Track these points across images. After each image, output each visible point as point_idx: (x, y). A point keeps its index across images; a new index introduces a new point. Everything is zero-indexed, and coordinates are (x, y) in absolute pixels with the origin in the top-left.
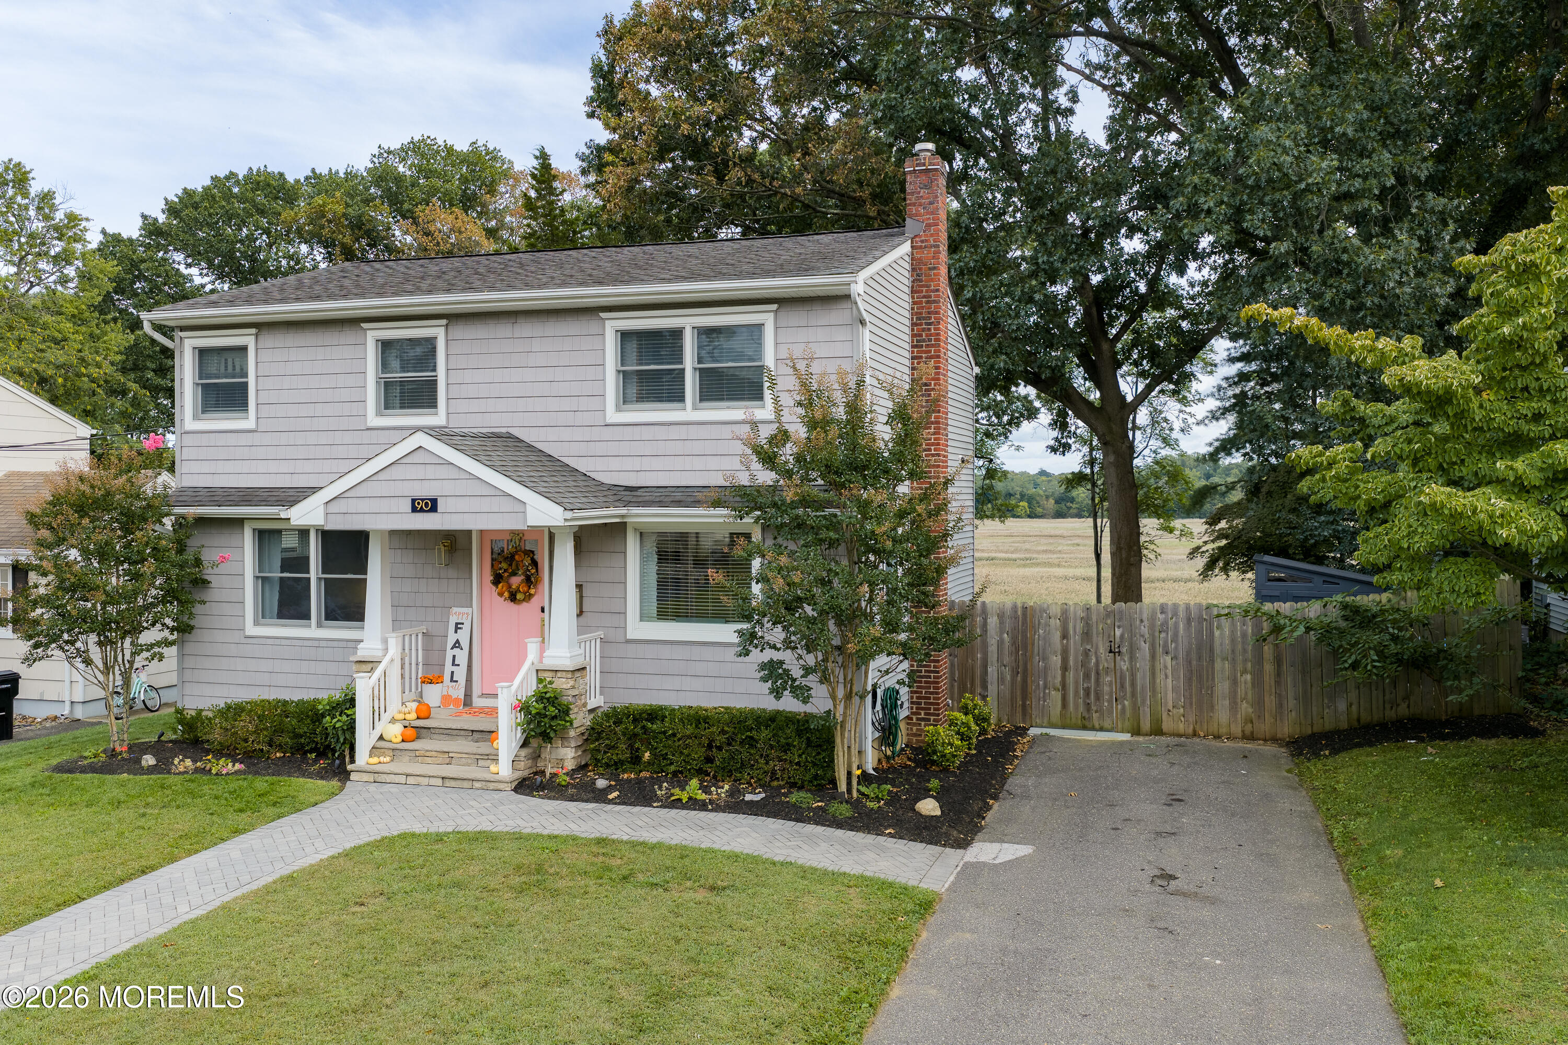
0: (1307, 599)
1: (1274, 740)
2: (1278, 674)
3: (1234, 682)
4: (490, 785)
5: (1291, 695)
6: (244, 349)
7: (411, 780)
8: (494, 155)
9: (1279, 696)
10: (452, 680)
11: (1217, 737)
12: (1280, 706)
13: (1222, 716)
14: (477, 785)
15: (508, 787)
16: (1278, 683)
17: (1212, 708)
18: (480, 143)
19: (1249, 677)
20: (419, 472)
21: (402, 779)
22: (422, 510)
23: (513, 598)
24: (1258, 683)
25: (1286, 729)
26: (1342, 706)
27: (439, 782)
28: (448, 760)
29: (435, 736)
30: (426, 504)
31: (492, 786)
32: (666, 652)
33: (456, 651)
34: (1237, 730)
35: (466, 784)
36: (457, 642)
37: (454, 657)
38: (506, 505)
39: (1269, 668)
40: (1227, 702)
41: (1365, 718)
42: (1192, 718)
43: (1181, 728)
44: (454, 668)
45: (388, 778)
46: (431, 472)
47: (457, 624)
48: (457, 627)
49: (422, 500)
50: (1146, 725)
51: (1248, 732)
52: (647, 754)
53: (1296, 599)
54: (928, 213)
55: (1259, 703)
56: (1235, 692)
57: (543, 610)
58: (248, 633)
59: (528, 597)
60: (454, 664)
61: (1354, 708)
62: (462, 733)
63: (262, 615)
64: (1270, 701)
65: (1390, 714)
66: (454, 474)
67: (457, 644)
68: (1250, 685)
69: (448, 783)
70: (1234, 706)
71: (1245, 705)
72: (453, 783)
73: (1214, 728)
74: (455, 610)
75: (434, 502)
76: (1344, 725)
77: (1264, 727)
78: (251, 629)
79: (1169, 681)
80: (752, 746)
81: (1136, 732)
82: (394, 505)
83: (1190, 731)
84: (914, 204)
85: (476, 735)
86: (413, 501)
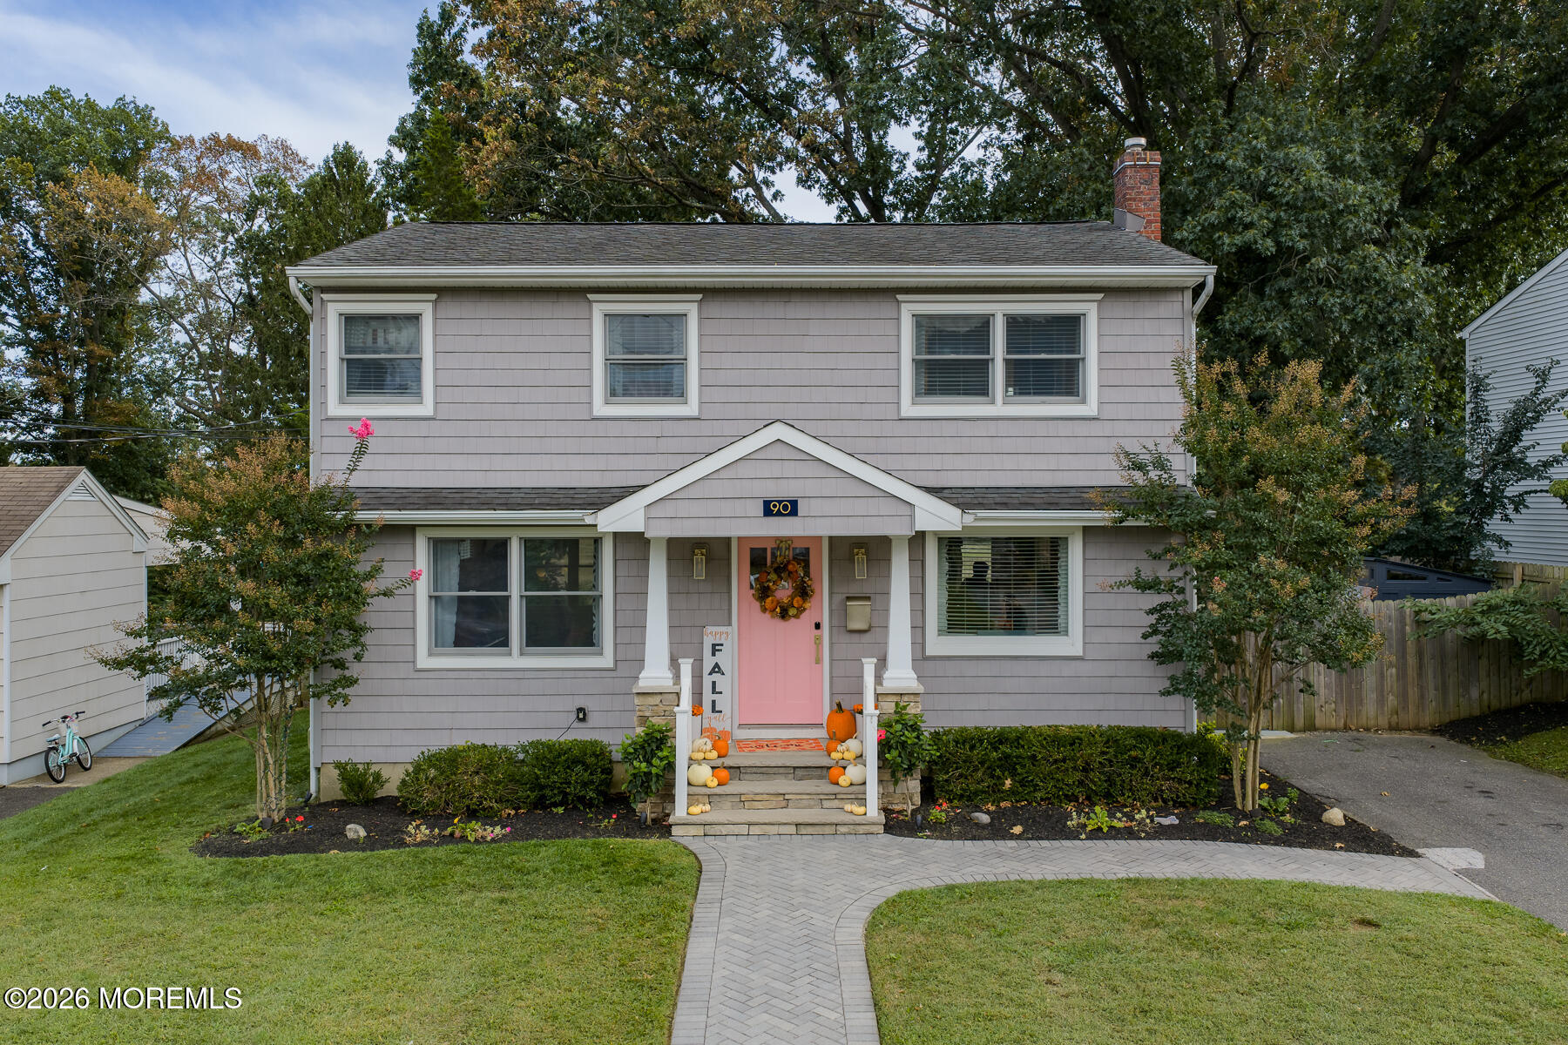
0: (1444, 595)
1: (1418, 729)
2: (1421, 666)
3: (1382, 676)
4: (857, 828)
5: (1431, 686)
6: (415, 318)
7: (755, 830)
8: (145, 114)
9: (1421, 688)
10: (714, 710)
11: (1367, 729)
12: (1422, 697)
13: (1370, 710)
14: (843, 829)
15: (881, 829)
16: (1420, 675)
17: (1361, 702)
18: (128, 100)
19: (1394, 670)
20: (775, 470)
21: (744, 829)
22: (779, 514)
23: (784, 615)
24: (1402, 675)
25: (1428, 719)
26: (1475, 693)
27: (793, 829)
28: (784, 803)
29: (747, 776)
30: (785, 507)
31: (861, 829)
32: (971, 669)
33: (716, 677)
34: (1383, 722)
35: (827, 830)
36: (717, 665)
37: (714, 683)
38: (886, 507)
39: (1412, 661)
40: (1374, 696)
41: (1495, 704)
42: (1343, 713)
43: (1333, 722)
44: (715, 697)
45: (724, 829)
46: (790, 469)
47: (714, 646)
48: (715, 649)
49: (780, 502)
50: (1300, 723)
51: (1393, 724)
52: (1008, 782)
53: (1435, 595)
54: (1149, 210)
55: (1403, 696)
56: (1383, 686)
57: (818, 626)
58: (420, 665)
59: (801, 610)
60: (714, 691)
61: (1485, 696)
62: (781, 770)
63: (437, 642)
64: (1413, 693)
65: (1516, 700)
66: (821, 471)
67: (716, 669)
68: (1395, 678)
69: (803, 830)
70: (1381, 700)
71: (1391, 698)
72: (810, 830)
73: (1363, 721)
74: (709, 629)
75: (794, 503)
76: (1477, 712)
77: (1409, 717)
78: (424, 661)
79: (1322, 677)
80: (1133, 767)
81: (1292, 730)
82: (738, 508)
83: (1341, 724)
84: (1134, 200)
85: (799, 772)
86: (767, 504)
